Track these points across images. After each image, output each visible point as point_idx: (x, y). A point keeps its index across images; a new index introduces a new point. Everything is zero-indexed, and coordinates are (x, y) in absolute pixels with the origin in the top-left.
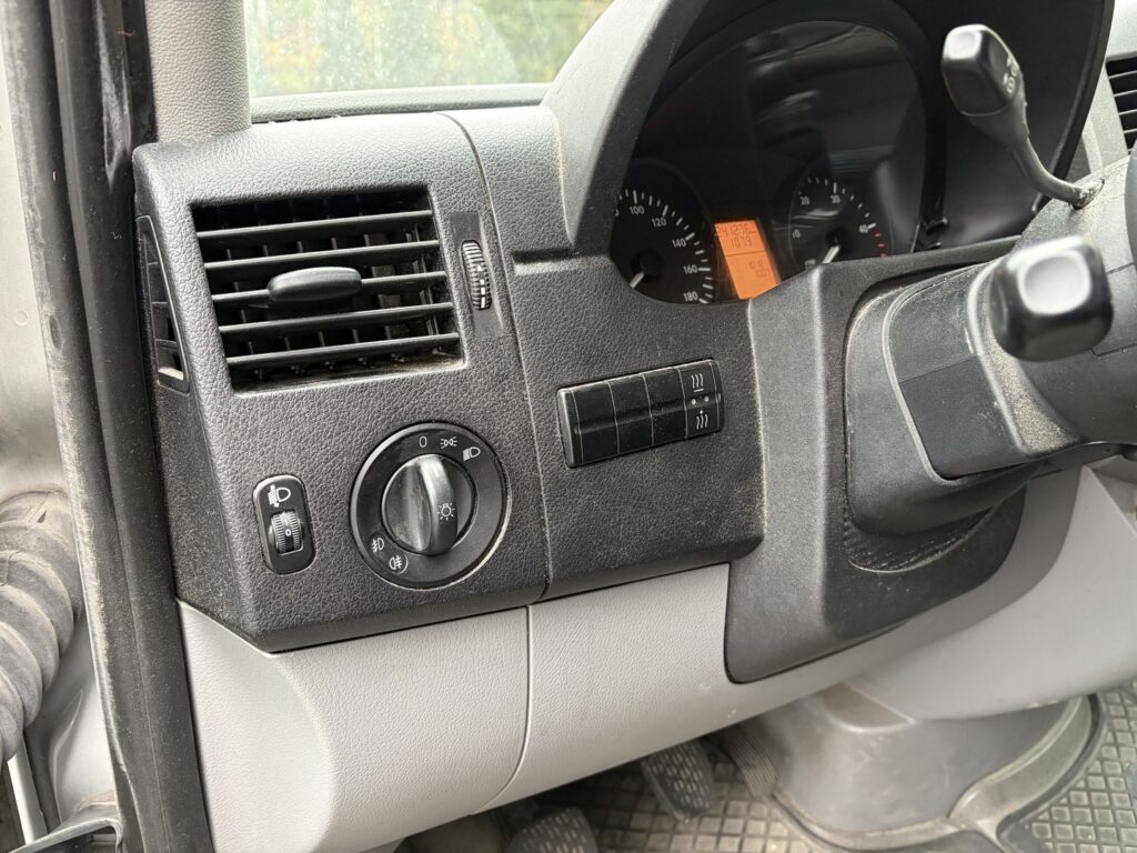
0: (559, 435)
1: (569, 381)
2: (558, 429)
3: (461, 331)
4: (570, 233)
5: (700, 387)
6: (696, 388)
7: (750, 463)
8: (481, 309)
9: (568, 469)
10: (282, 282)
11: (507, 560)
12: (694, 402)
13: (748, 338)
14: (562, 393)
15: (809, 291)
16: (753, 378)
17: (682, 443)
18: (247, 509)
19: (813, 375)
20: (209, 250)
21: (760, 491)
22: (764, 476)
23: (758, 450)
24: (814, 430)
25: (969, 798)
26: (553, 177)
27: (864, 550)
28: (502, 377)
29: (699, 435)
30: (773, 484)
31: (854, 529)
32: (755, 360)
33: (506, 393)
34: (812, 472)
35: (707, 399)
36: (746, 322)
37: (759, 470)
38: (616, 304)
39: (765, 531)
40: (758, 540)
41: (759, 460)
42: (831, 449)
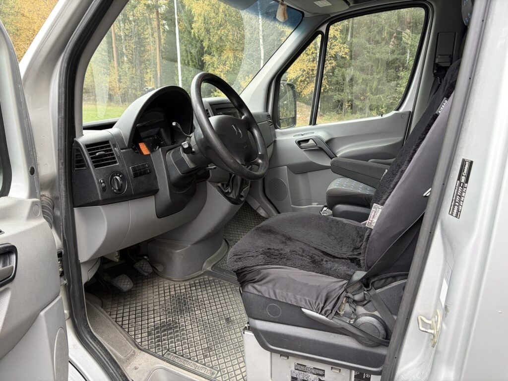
1: (131, 165)
2: (131, 172)
3: (117, 159)
4: (127, 145)
6: (147, 166)
7: (156, 178)
9: (133, 178)
10: (97, 154)
11: (127, 192)
14: (130, 167)
17: (146, 175)
18: (99, 183)
19: (162, 163)
20: (89, 150)
25: (204, 264)
26: (123, 138)
27: (173, 189)
28: (123, 165)
29: (149, 173)
33: (123, 168)
34: (165, 177)
35: (148, 168)
39: (159, 188)
40: (158, 190)
42: (167, 173)
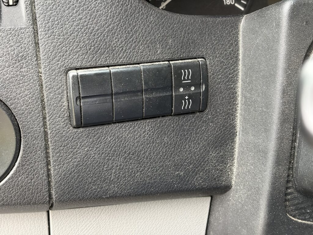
0: (65, 104)
1: (79, 65)
2: (65, 99)
5: (188, 79)
6: (184, 80)
7: (226, 136)
8: (9, 5)
9: (71, 128)
11: (18, 185)
12: (181, 90)
13: (237, 44)
14: (72, 73)
15: (279, 18)
16: (237, 75)
17: (170, 117)
19: (274, 82)
21: (232, 156)
22: (237, 145)
23: (234, 127)
24: (270, 123)
27: (304, 208)
29: (184, 113)
30: (241, 153)
31: (296, 194)
32: (240, 63)
33: (23, 70)
34: (265, 152)
35: (193, 89)
36: (237, 33)
37: (233, 141)
38: (126, 11)
39: (233, 183)
40: (229, 187)
41: (234, 134)
